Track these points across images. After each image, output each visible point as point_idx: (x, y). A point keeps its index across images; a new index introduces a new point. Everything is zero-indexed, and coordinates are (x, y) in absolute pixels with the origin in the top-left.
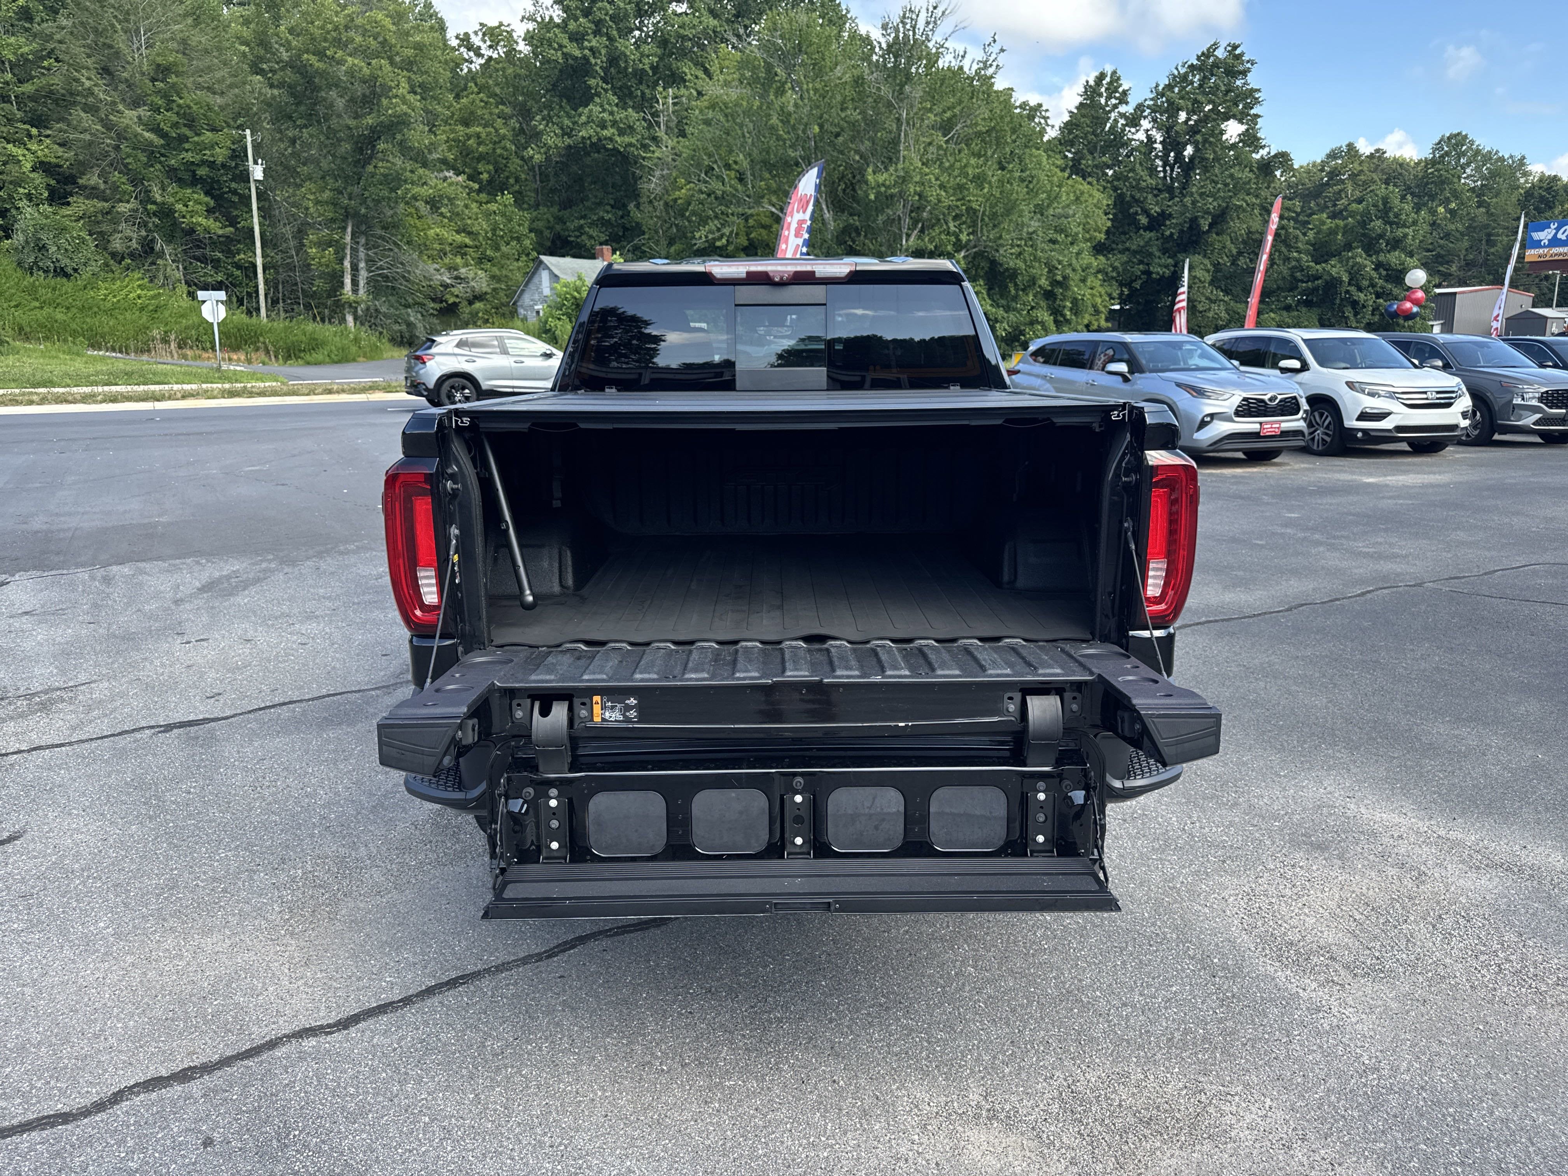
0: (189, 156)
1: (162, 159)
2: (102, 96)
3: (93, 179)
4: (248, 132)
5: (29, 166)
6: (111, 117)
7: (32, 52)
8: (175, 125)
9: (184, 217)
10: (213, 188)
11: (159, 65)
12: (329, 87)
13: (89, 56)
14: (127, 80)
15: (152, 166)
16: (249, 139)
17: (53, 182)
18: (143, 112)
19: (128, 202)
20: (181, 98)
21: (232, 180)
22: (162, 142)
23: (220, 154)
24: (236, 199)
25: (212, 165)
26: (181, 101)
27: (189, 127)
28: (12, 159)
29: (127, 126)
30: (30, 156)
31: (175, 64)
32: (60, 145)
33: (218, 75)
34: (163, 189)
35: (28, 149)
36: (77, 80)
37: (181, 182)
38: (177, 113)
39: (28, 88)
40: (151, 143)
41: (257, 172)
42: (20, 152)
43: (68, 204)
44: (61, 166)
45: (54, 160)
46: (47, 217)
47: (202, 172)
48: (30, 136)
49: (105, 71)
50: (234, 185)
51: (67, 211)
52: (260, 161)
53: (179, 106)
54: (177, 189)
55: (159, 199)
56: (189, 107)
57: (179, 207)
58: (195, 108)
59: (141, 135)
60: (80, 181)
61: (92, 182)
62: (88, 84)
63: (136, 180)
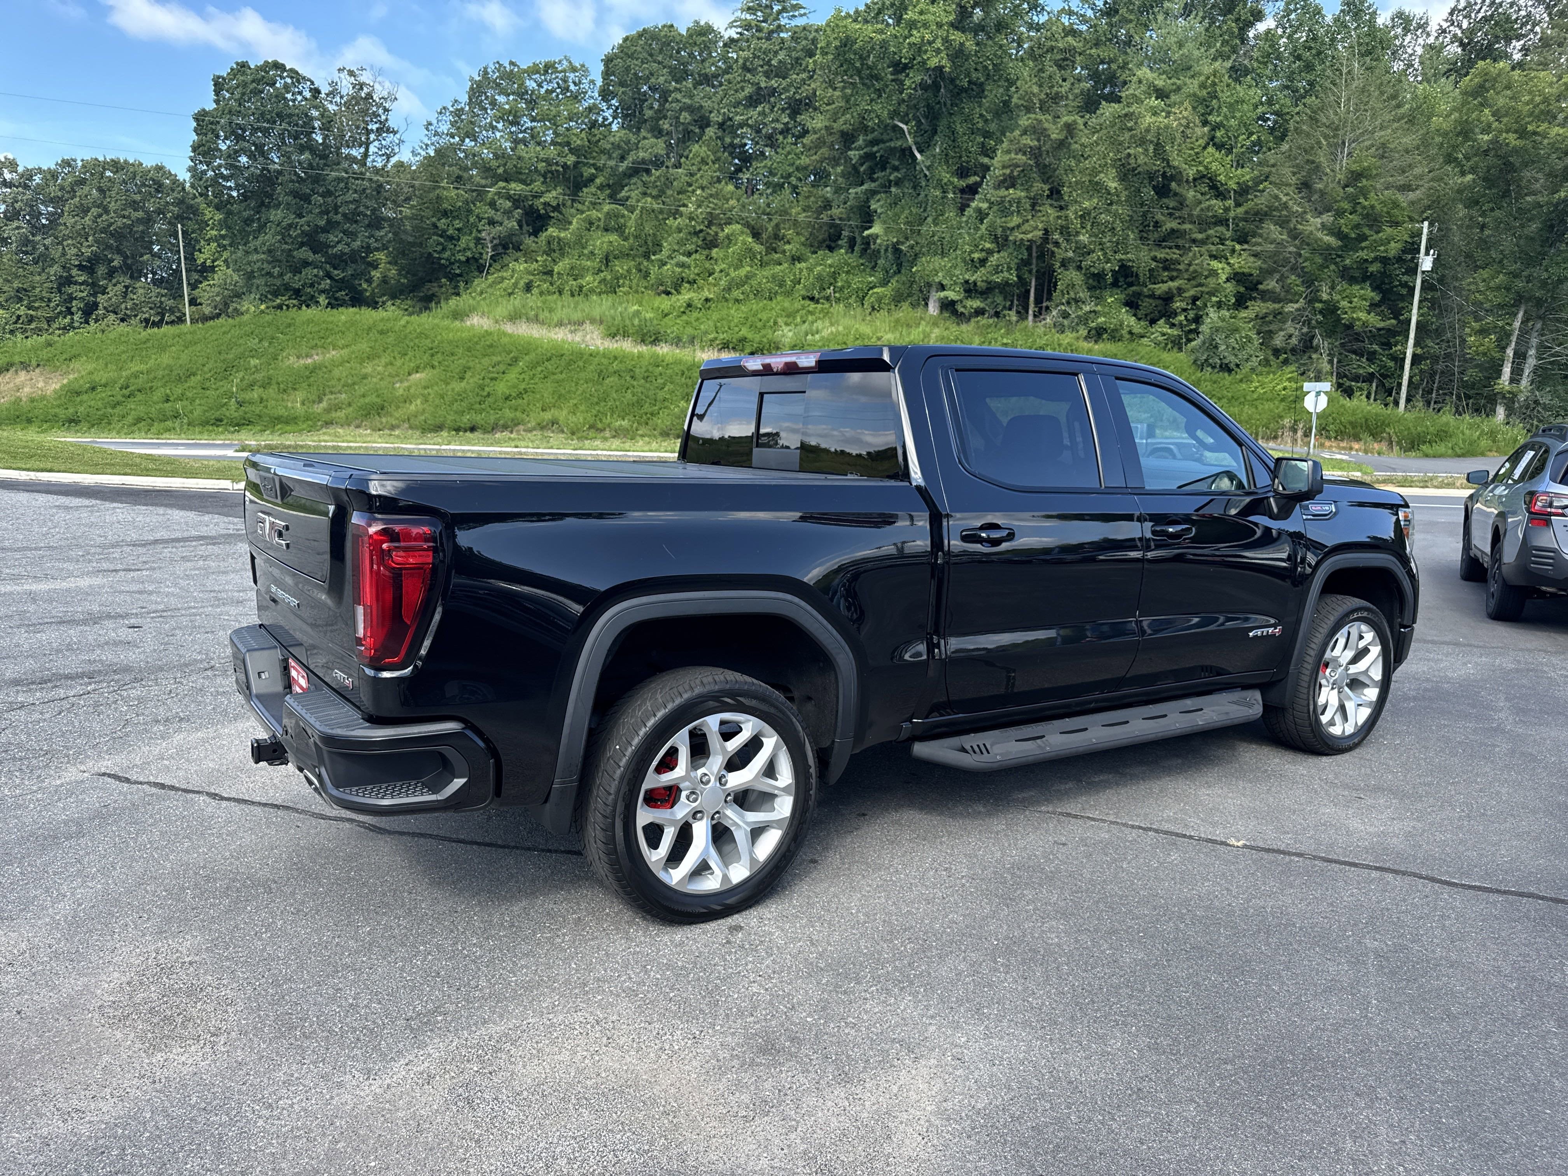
0: (1363, 254)
1: (1338, 260)
2: (1296, 208)
3: (1271, 284)
4: (1426, 224)
5: (1224, 277)
6: (1299, 226)
7: (1252, 179)
8: (1357, 226)
9: (1346, 313)
10: (1383, 283)
11: (1352, 172)
12: (1526, 165)
13: (1294, 174)
14: (1321, 190)
15: (1327, 267)
16: (1425, 231)
17: (1242, 289)
18: (1328, 218)
19: (1297, 302)
20: (1366, 199)
21: (1403, 274)
22: (1340, 243)
23: (1394, 248)
24: (1404, 291)
25: (1385, 261)
26: (1366, 203)
27: (1370, 227)
28: (1214, 273)
29: (1311, 233)
30: (1228, 269)
31: (1369, 168)
32: (1255, 256)
33: (1417, 171)
34: (1333, 288)
35: (1228, 264)
36: (1276, 197)
37: (1352, 280)
38: (1361, 214)
39: (1240, 210)
40: (1329, 247)
41: (1426, 263)
42: (1220, 266)
43: (1247, 308)
44: (1251, 275)
45: (1246, 270)
46: (1223, 320)
47: (1374, 268)
48: (1233, 251)
49: (1305, 186)
50: (1405, 278)
51: (1243, 314)
52: (1432, 252)
53: (1364, 208)
54: (1346, 286)
55: (1325, 297)
56: (1373, 207)
57: (1344, 303)
58: (1378, 207)
59: (1321, 240)
60: (1260, 287)
61: (1269, 287)
62: (1284, 199)
63: (1310, 281)
